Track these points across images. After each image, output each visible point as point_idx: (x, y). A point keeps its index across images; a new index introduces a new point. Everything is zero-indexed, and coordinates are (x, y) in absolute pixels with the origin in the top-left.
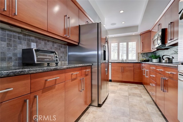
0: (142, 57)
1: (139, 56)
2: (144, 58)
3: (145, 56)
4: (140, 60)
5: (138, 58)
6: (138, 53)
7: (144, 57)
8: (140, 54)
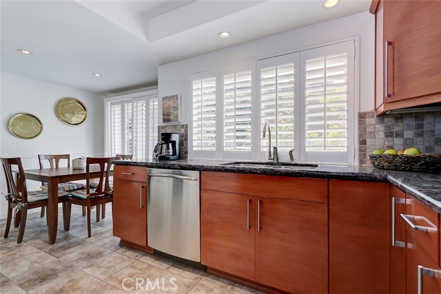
0: (389, 134)
1: (369, 130)
2: (398, 142)
3: (409, 134)
4: (375, 153)
5: (363, 142)
6: (362, 116)
7: (400, 135)
8: (371, 121)
